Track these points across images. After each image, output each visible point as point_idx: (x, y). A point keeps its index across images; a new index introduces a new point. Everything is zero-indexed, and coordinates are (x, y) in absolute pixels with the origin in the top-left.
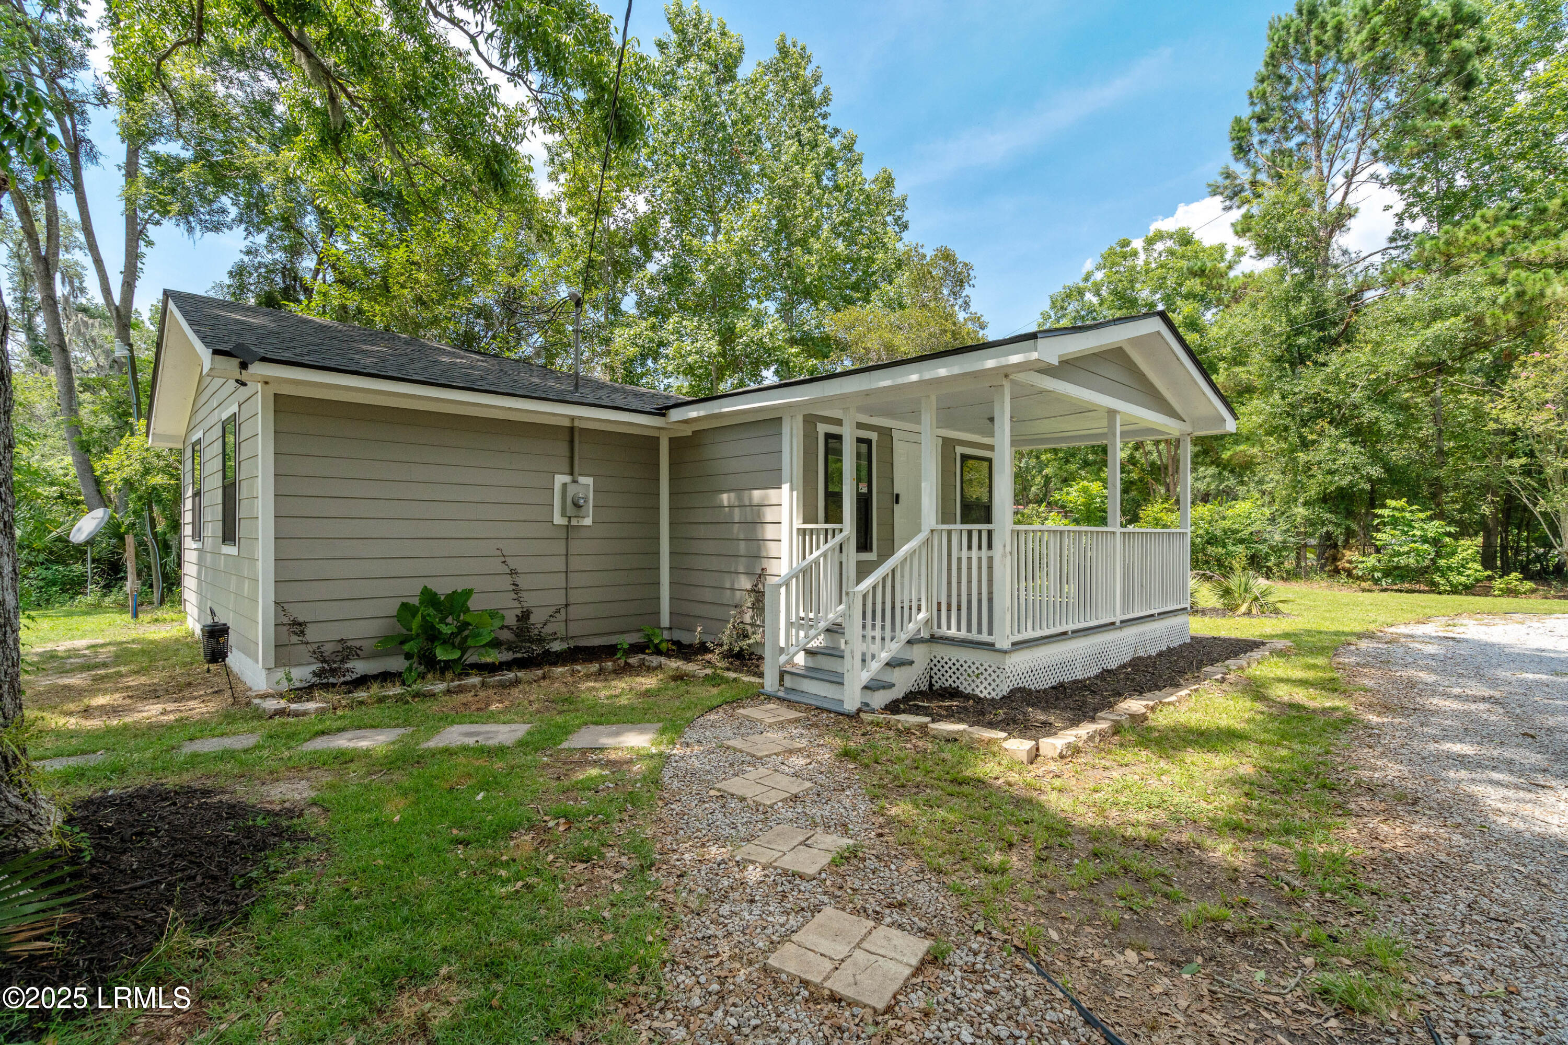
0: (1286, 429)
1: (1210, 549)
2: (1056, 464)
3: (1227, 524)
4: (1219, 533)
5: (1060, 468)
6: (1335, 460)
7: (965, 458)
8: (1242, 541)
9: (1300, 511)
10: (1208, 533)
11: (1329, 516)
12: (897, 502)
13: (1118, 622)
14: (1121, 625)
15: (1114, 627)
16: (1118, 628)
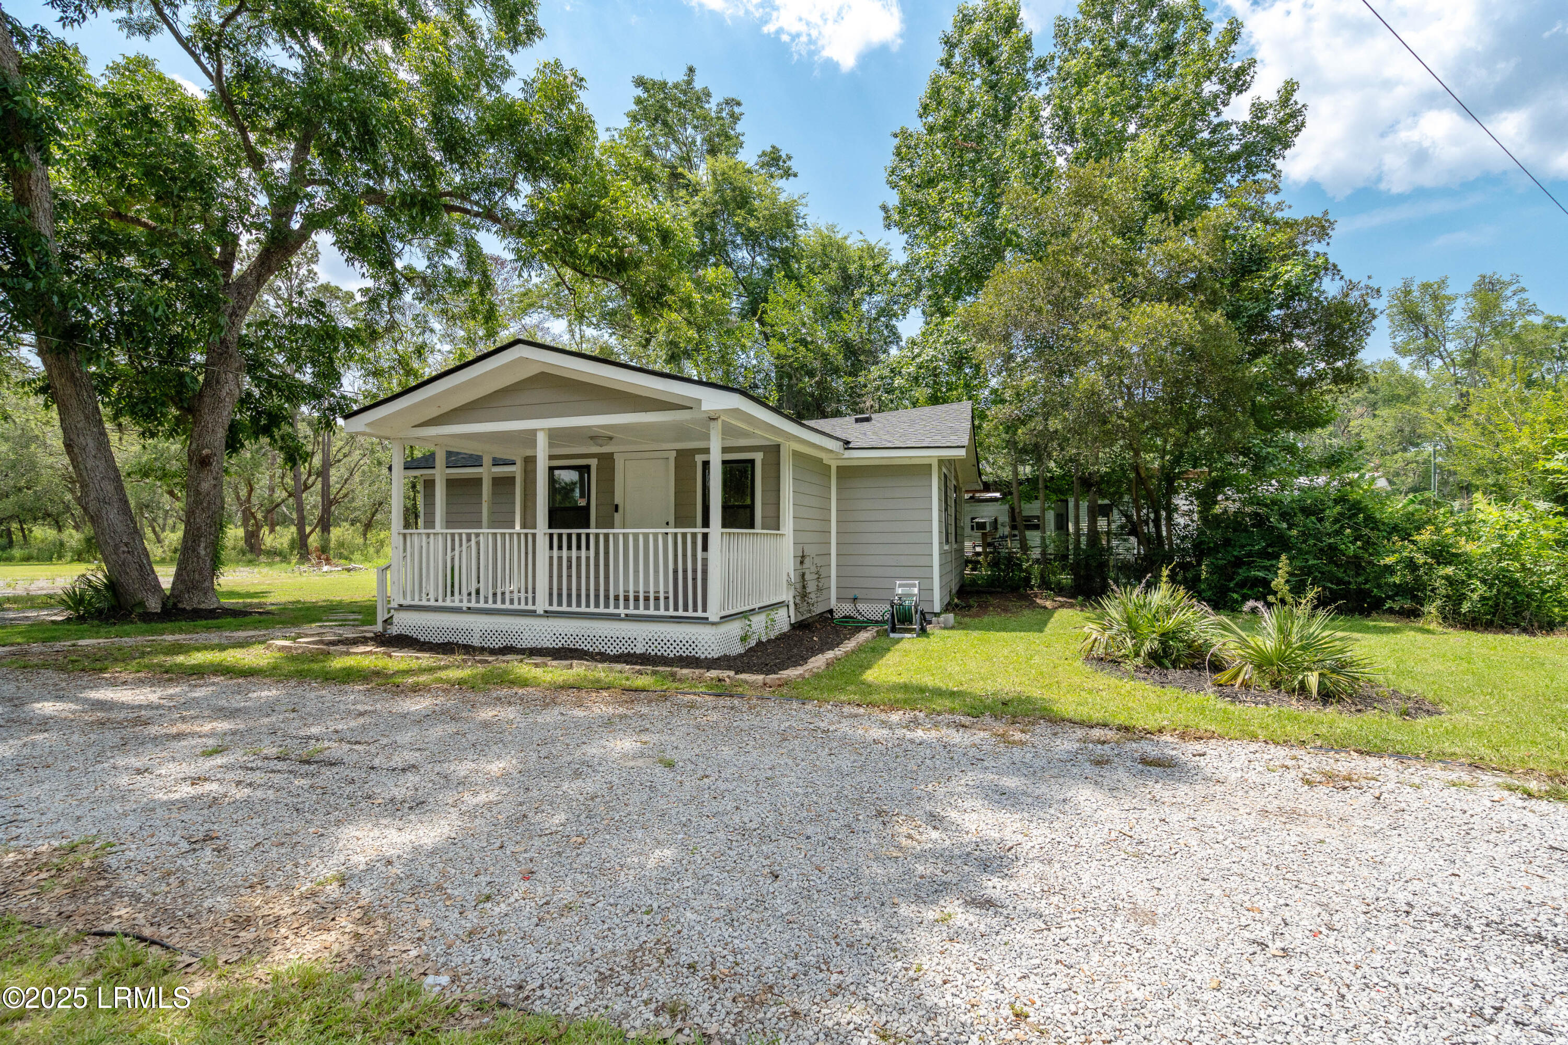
13: (540, 611)
14: (548, 614)
15: (532, 614)
16: (540, 616)
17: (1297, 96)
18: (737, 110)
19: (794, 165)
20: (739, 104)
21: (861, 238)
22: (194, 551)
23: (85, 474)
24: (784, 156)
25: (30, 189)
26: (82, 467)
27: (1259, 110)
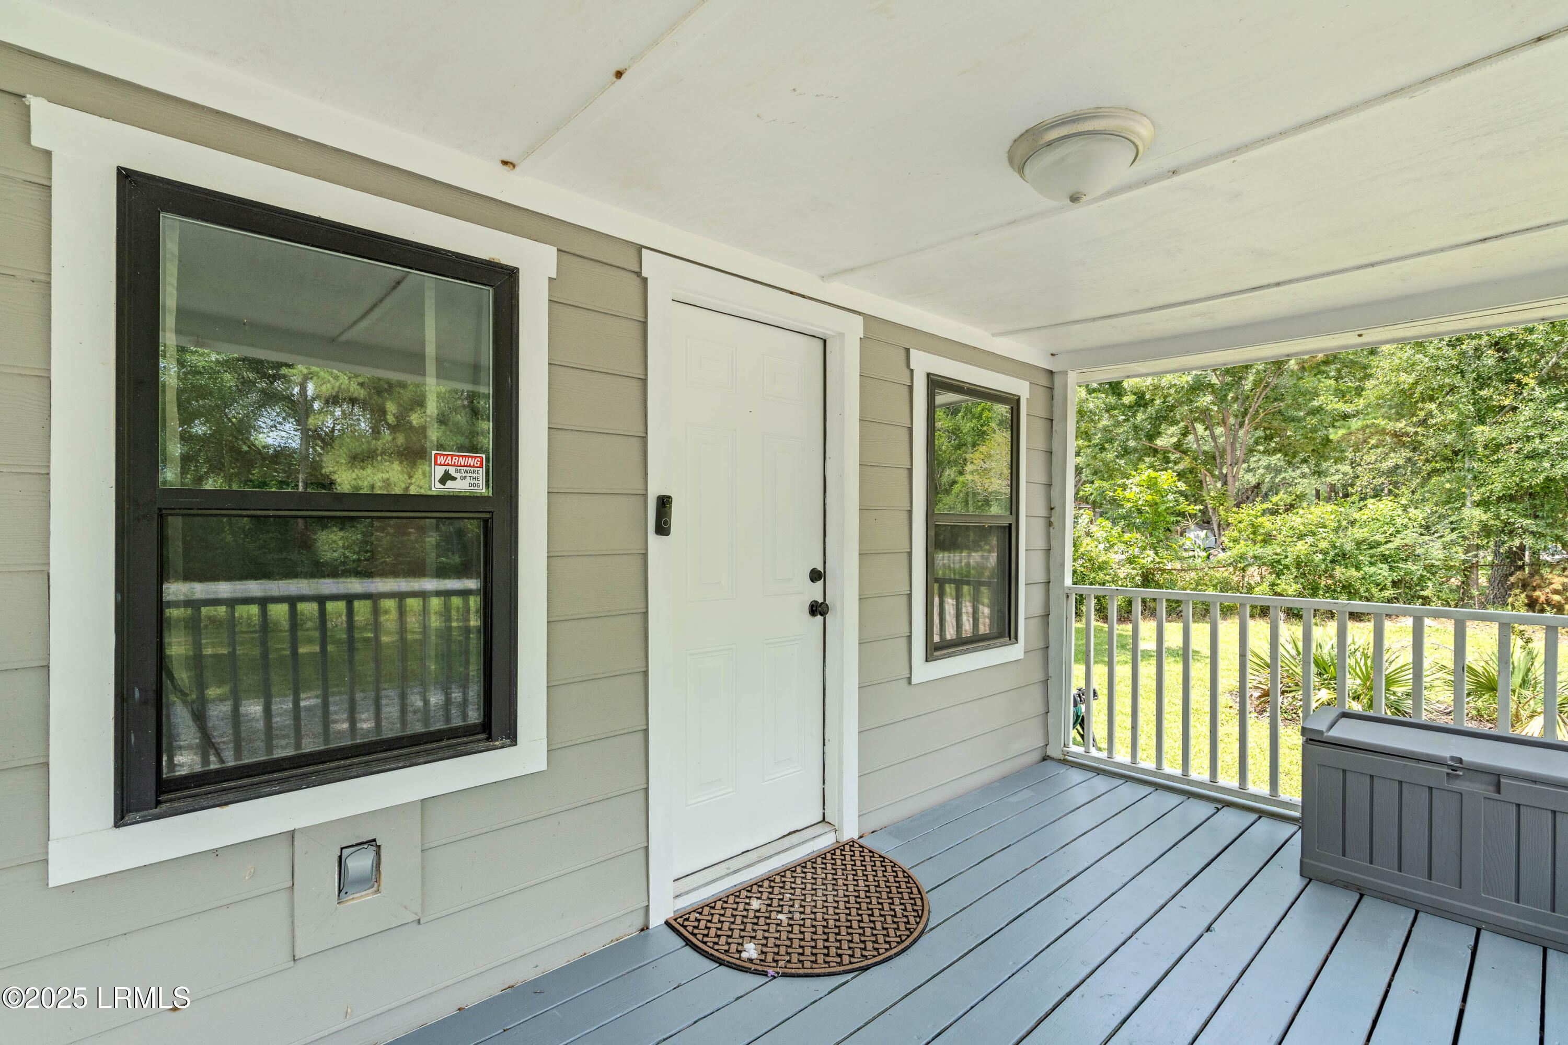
0: (1453, 389)
1: (1339, 571)
2: (1089, 451)
3: (1359, 533)
4: (1349, 547)
5: (1095, 457)
6: (1541, 436)
7: (936, 384)
8: (1384, 558)
9: (1474, 515)
10: (1334, 547)
11: (1527, 522)
12: (662, 528)
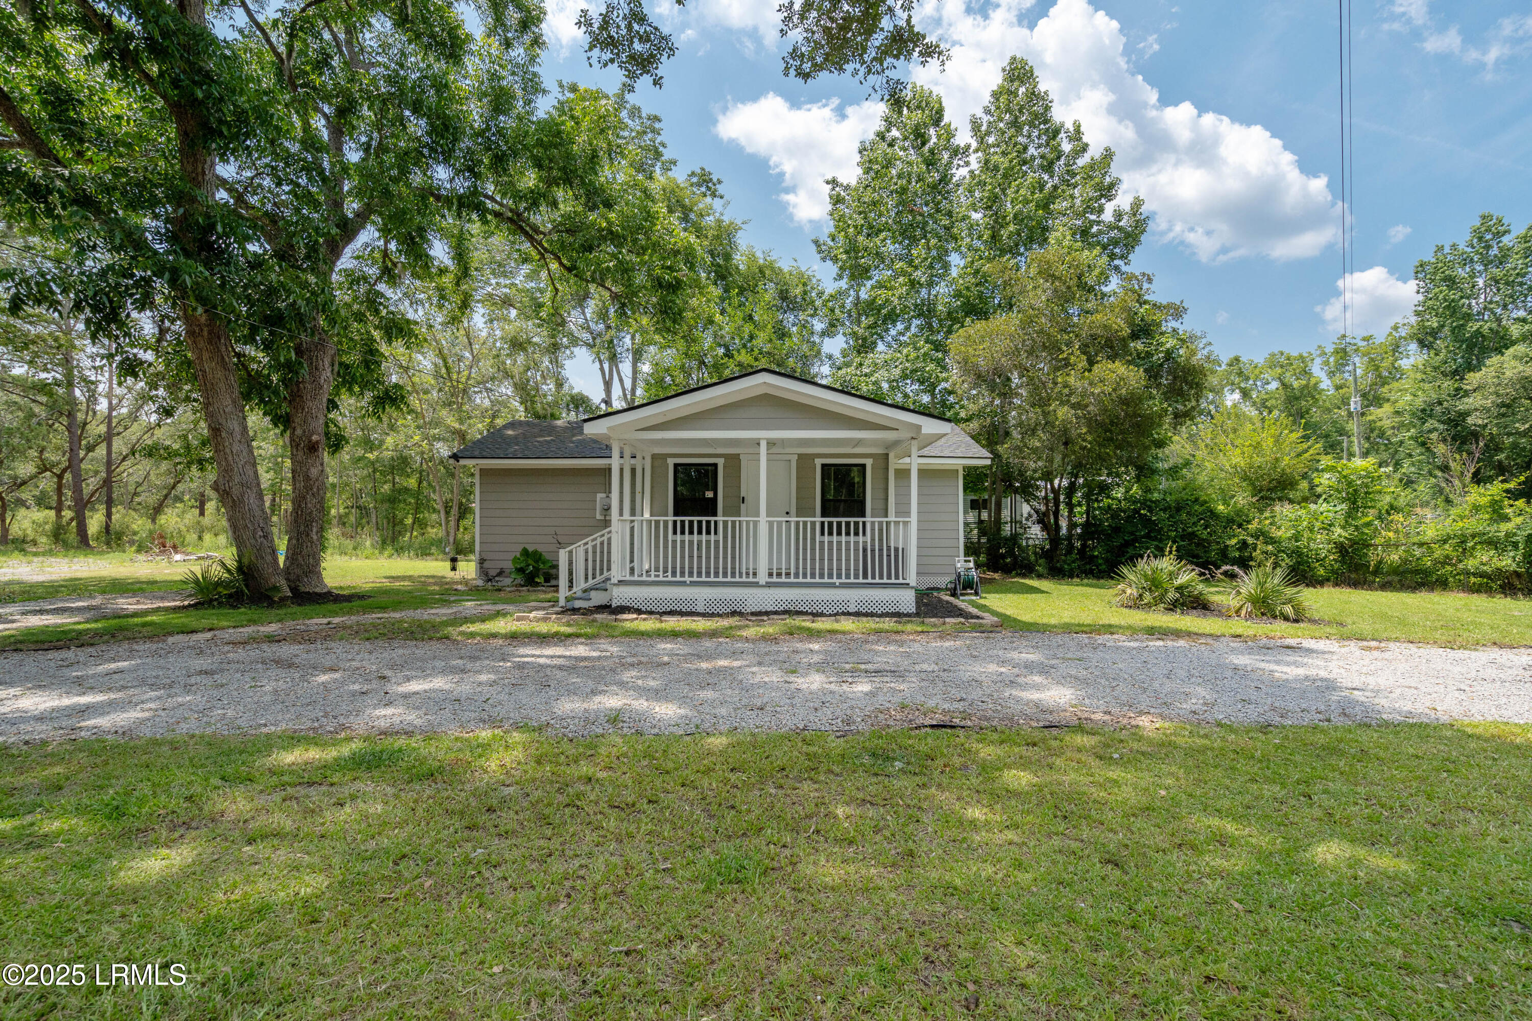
7: (827, 466)
12: (743, 503)
13: (763, 582)
14: (769, 585)
15: (756, 585)
16: (763, 586)
17: (1143, 209)
18: (657, 125)
19: (721, 189)
20: (660, 121)
21: (795, 264)
22: (308, 535)
23: (230, 458)
24: (715, 180)
25: (204, 173)
26: (228, 451)
27: (1119, 215)
